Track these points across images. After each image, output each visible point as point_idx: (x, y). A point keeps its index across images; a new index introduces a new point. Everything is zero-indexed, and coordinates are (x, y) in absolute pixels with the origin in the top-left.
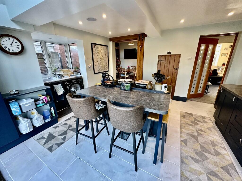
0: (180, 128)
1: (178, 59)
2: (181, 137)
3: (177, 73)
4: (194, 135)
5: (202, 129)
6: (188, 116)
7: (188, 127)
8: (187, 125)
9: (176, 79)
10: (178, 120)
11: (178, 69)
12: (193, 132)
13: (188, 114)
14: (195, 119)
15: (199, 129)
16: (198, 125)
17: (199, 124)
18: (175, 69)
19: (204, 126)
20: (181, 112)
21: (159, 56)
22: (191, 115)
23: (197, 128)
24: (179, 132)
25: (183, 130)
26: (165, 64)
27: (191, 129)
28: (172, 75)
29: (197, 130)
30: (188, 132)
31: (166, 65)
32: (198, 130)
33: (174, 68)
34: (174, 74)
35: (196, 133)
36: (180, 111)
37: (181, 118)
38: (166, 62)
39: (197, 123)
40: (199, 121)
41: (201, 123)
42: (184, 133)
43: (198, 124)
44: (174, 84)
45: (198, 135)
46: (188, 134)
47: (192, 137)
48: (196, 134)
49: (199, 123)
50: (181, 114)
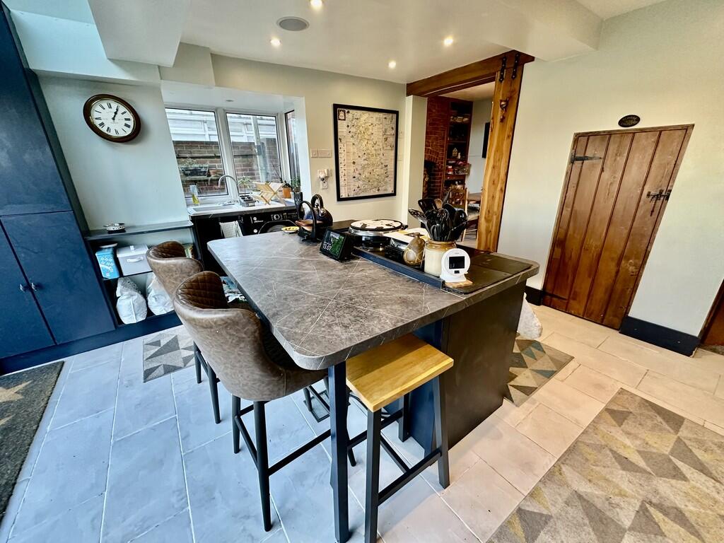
0: (558, 460)
1: (675, 147)
2: (532, 495)
3: (656, 215)
4: (608, 514)
5: (690, 509)
6: (649, 423)
7: (604, 471)
8: (610, 459)
9: (650, 243)
10: (577, 423)
11: (667, 199)
12: (616, 500)
13: (652, 413)
14: (682, 450)
15: (667, 504)
16: (673, 482)
17: (685, 478)
18: (649, 195)
19: (716, 502)
20: (622, 391)
21: (578, 137)
22: (675, 421)
23: (656, 492)
24: (542, 472)
25: (564, 468)
26: (602, 170)
27: (617, 486)
28: (630, 223)
29: (650, 503)
30: (585, 488)
31: (606, 175)
32: (660, 507)
33: (645, 192)
34: (644, 216)
35: (633, 515)
36: (619, 386)
37: (599, 417)
38: (608, 162)
39: (676, 468)
40: (702, 469)
41: (703, 478)
42: (564, 484)
43: (678, 475)
44: (635, 265)
45: (632, 529)
46: (580, 497)
47: (591, 519)
48: (626, 517)
49: (688, 476)
50: (613, 400)
